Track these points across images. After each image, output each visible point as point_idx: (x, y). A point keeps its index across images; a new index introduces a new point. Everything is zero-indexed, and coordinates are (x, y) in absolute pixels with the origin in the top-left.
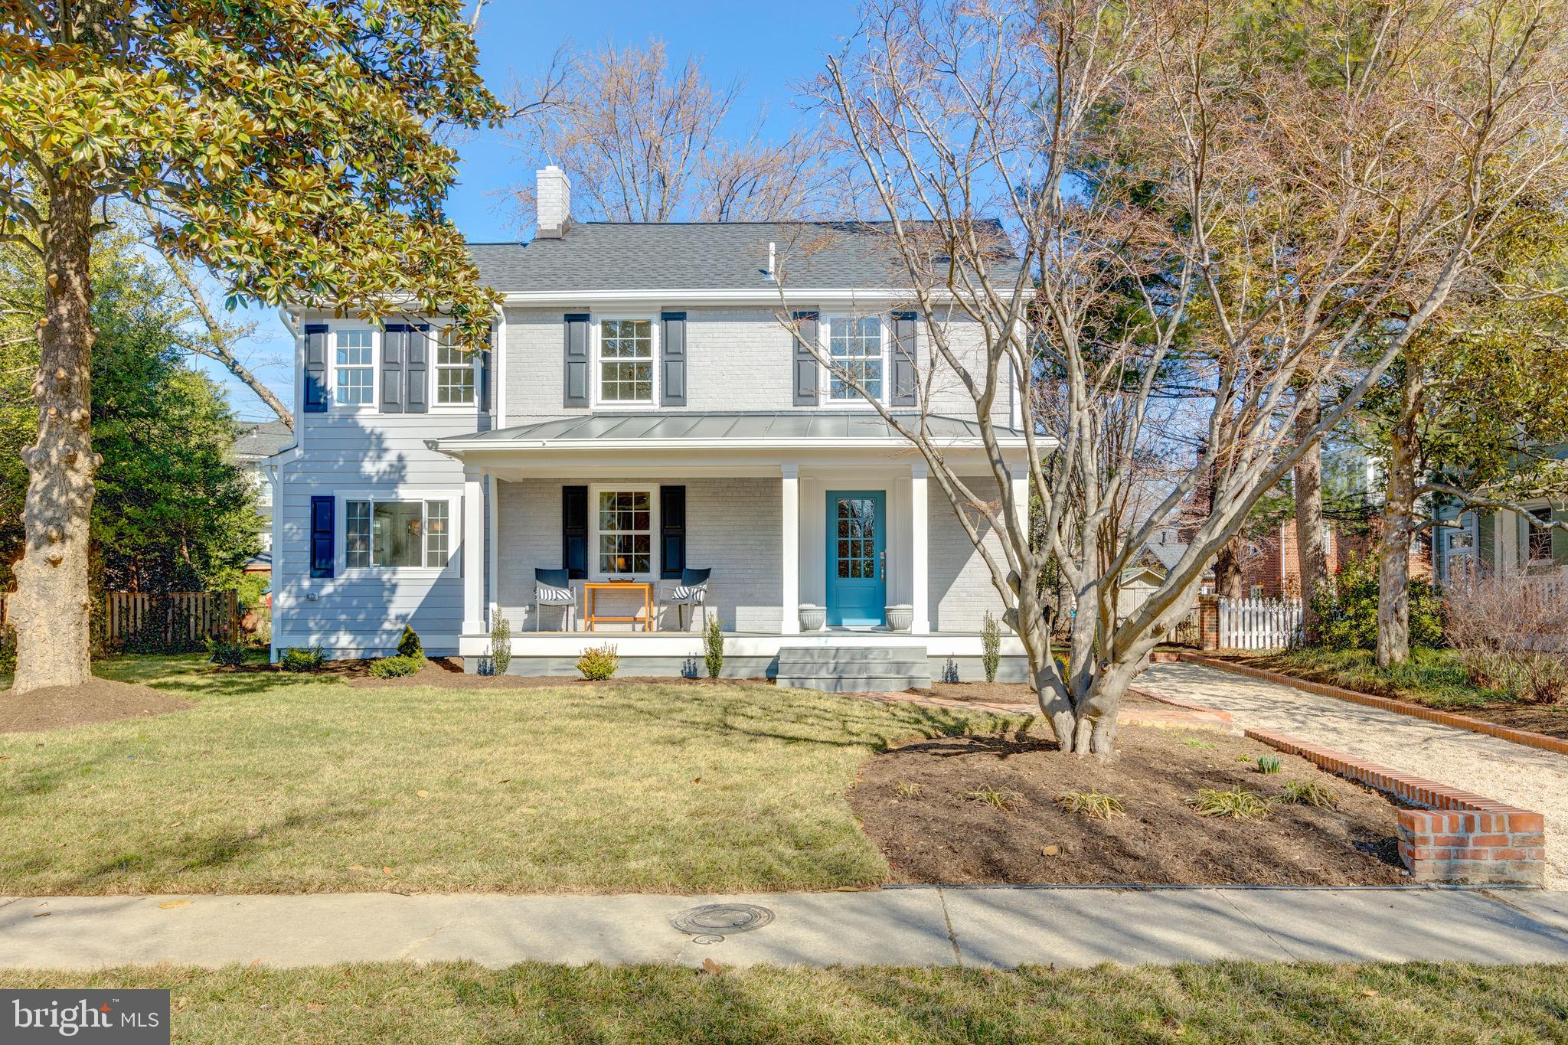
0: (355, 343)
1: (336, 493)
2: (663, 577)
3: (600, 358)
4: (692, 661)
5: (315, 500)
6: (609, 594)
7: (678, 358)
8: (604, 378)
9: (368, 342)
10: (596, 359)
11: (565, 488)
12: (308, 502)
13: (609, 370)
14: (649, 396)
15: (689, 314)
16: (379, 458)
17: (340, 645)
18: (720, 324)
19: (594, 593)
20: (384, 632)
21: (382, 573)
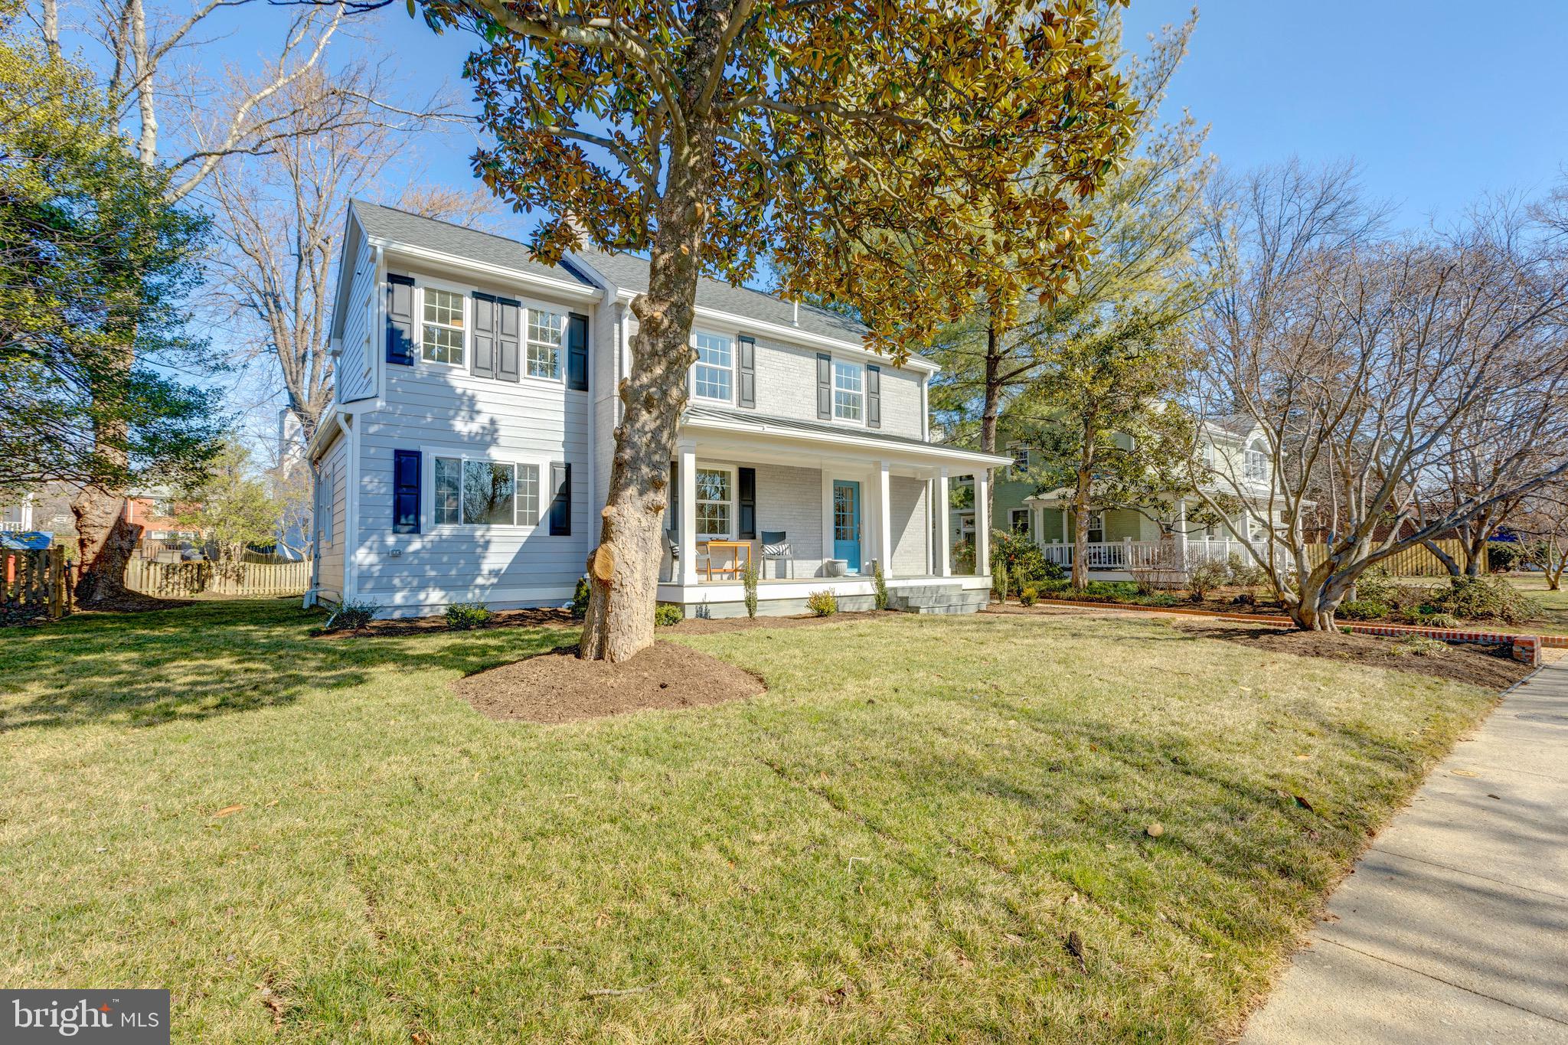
0: (444, 303)
1: (423, 449)
2: (739, 537)
5: (399, 454)
7: (749, 371)
8: (697, 378)
12: (391, 456)
13: (700, 372)
14: (728, 397)
15: (757, 340)
16: (472, 419)
17: (428, 602)
20: (476, 586)
21: (475, 530)
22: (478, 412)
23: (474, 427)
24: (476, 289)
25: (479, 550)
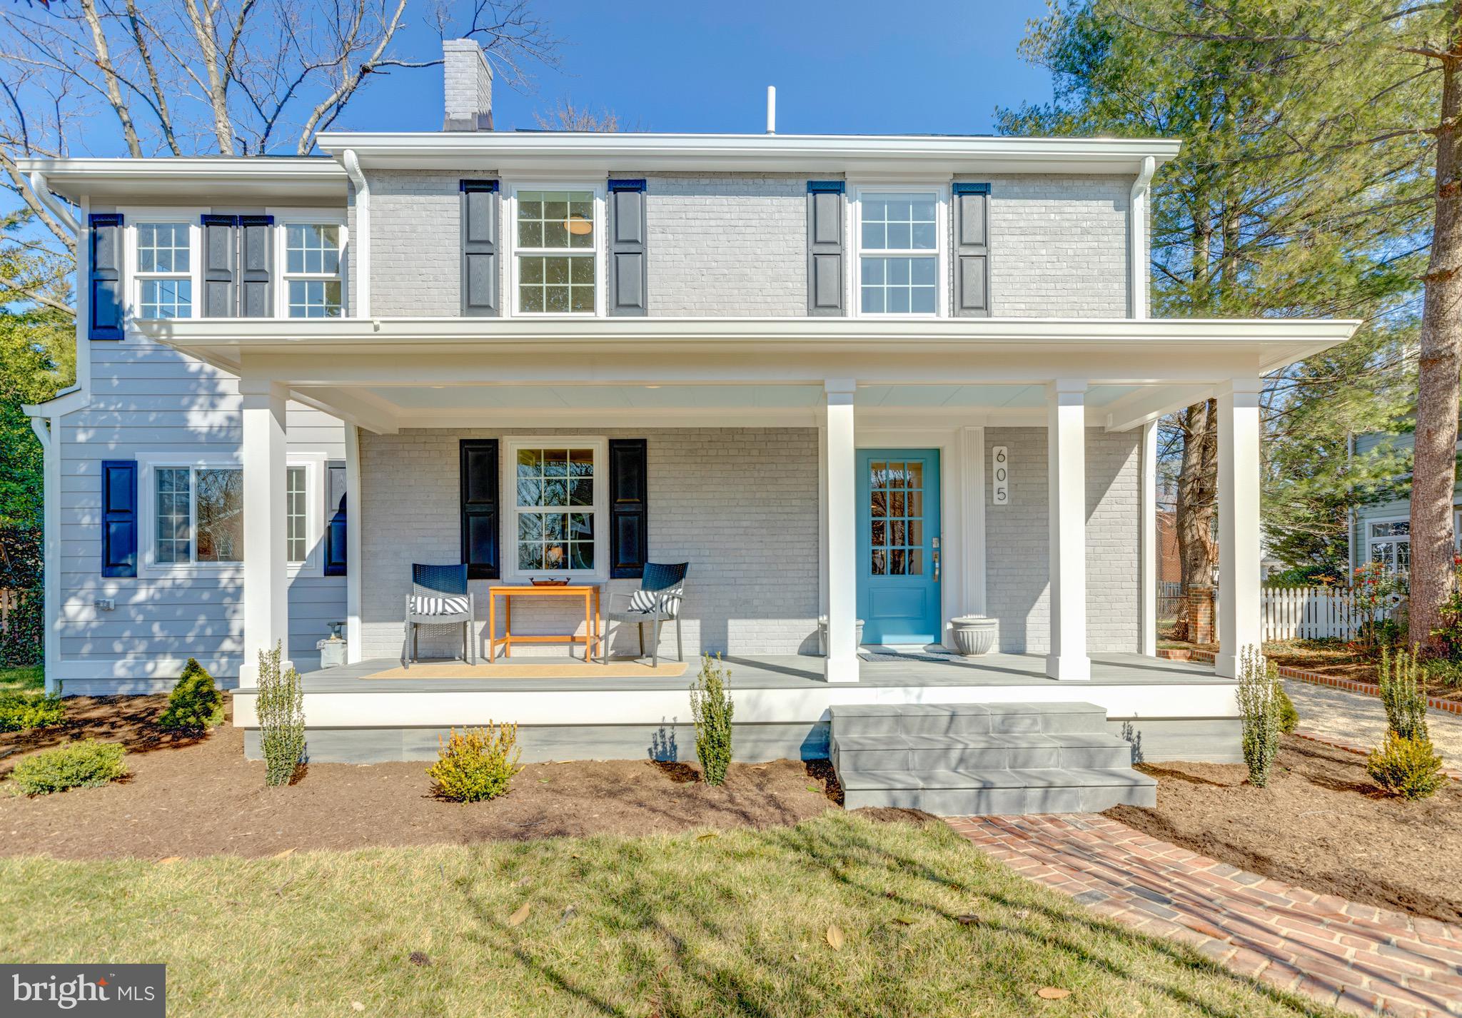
0: (164, 241)
1: (139, 457)
2: (613, 576)
3: (516, 248)
4: (668, 733)
5: (109, 467)
6: (532, 601)
7: (634, 248)
8: (523, 280)
9: (183, 241)
10: (511, 249)
11: (463, 443)
12: (98, 470)
13: (530, 268)
14: (590, 307)
15: (651, 182)
16: (213, 406)
17: (158, 674)
18: (698, 199)
19: (509, 600)
20: (223, 654)
21: (219, 571)
22: (223, 395)
23: (217, 418)
24: (208, 211)
25: (227, 600)
